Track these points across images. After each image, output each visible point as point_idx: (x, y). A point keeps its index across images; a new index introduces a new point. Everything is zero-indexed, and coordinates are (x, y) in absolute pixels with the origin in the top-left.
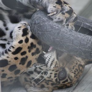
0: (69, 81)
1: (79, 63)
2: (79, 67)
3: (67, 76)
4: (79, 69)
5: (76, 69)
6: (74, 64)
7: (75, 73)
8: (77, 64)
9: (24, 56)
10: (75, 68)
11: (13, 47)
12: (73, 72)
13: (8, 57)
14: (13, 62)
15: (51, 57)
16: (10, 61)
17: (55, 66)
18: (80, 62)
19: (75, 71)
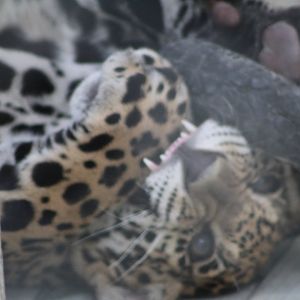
0: (221, 267)
1: (258, 214)
2: (258, 228)
3: (216, 251)
4: (259, 232)
5: (248, 233)
6: (242, 217)
7: (242, 246)
8: (252, 215)
9: (116, 163)
10: (245, 228)
11: (86, 131)
12: (235, 242)
13: (64, 156)
14: (79, 174)
15: (166, 183)
16: (69, 171)
17: (183, 212)
18: (264, 211)
19: (243, 239)
